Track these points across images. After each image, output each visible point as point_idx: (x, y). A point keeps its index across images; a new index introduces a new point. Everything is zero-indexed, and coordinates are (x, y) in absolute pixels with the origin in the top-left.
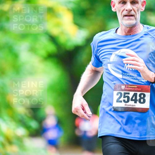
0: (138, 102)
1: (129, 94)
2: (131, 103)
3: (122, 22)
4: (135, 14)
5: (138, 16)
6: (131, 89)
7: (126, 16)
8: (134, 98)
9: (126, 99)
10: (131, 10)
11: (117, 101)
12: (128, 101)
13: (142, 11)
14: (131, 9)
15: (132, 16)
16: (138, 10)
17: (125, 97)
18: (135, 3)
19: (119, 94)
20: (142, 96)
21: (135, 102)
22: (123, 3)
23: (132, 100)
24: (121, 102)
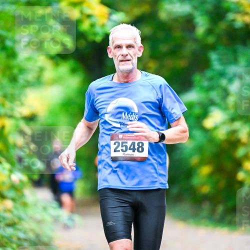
0: (136, 151)
1: (127, 143)
2: (130, 152)
3: (119, 68)
4: (131, 58)
5: (135, 61)
6: (129, 138)
7: (122, 61)
8: (132, 147)
9: (124, 148)
10: (127, 55)
11: (115, 151)
12: (126, 150)
13: (139, 56)
14: (127, 53)
15: (129, 60)
16: (135, 55)
17: (122, 146)
18: (130, 47)
19: (117, 144)
20: (140, 145)
21: (134, 151)
22: (118, 48)
23: (130, 149)
24: (119, 151)
